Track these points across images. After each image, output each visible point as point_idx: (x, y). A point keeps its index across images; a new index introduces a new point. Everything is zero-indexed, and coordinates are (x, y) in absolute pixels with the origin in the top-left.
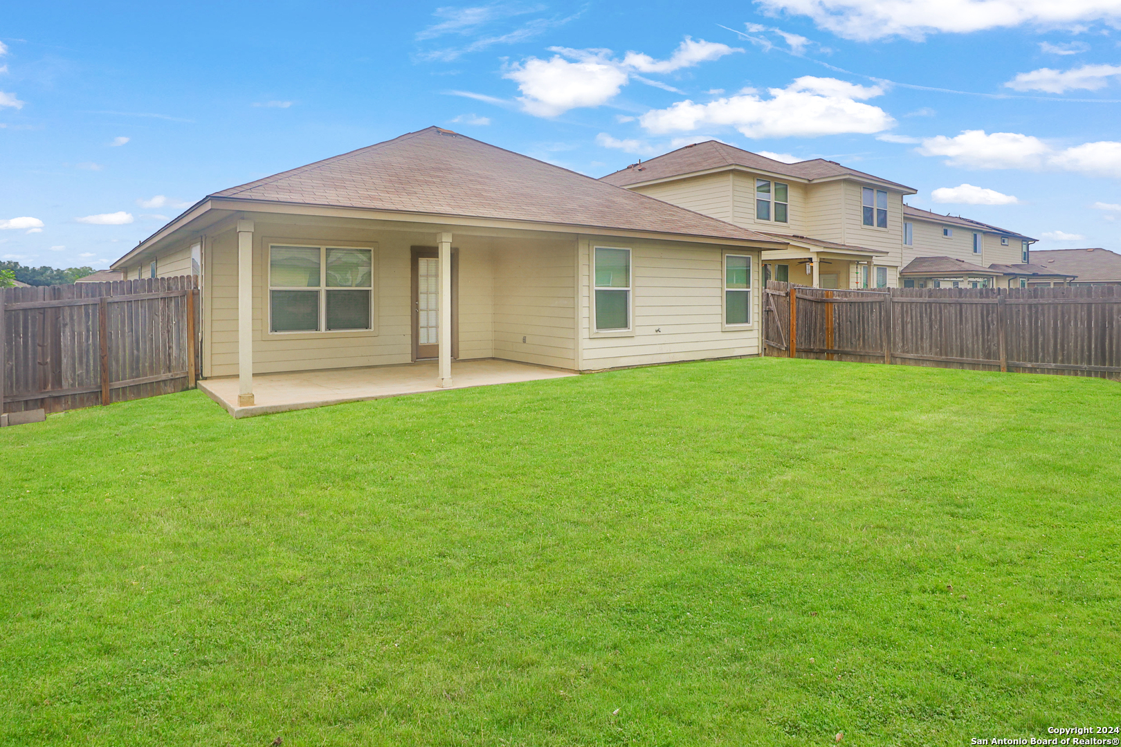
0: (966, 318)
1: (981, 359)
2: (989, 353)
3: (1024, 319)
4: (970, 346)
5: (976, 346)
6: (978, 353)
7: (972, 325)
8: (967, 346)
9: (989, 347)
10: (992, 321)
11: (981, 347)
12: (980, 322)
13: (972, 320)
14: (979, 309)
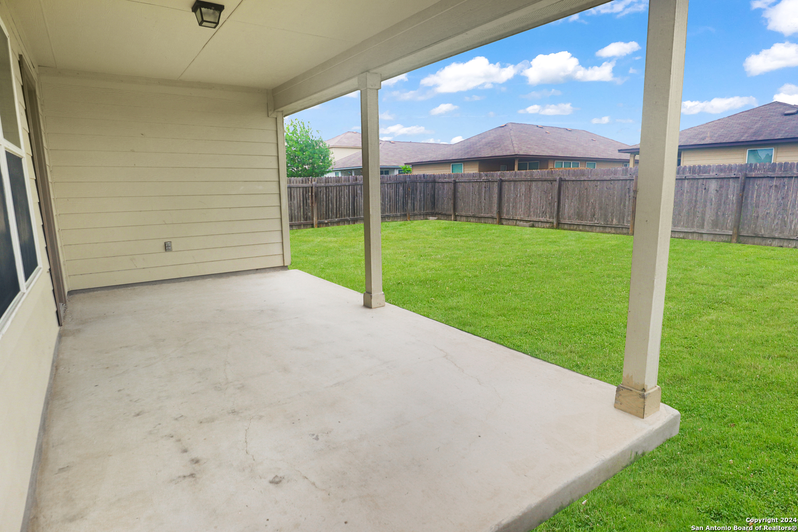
0: (294, 197)
1: (302, 222)
2: (307, 217)
3: (323, 195)
4: (296, 214)
5: (299, 214)
6: (301, 219)
7: (297, 201)
8: (295, 214)
9: (307, 214)
10: (309, 197)
11: (302, 214)
12: (302, 199)
13: (297, 199)
14: (301, 190)
